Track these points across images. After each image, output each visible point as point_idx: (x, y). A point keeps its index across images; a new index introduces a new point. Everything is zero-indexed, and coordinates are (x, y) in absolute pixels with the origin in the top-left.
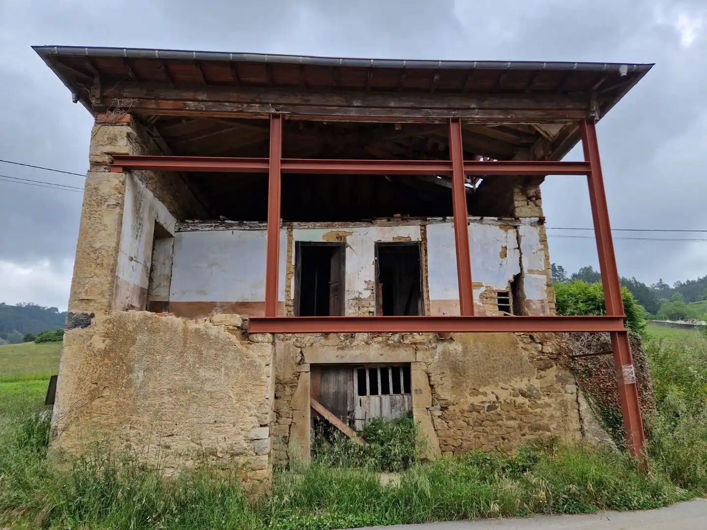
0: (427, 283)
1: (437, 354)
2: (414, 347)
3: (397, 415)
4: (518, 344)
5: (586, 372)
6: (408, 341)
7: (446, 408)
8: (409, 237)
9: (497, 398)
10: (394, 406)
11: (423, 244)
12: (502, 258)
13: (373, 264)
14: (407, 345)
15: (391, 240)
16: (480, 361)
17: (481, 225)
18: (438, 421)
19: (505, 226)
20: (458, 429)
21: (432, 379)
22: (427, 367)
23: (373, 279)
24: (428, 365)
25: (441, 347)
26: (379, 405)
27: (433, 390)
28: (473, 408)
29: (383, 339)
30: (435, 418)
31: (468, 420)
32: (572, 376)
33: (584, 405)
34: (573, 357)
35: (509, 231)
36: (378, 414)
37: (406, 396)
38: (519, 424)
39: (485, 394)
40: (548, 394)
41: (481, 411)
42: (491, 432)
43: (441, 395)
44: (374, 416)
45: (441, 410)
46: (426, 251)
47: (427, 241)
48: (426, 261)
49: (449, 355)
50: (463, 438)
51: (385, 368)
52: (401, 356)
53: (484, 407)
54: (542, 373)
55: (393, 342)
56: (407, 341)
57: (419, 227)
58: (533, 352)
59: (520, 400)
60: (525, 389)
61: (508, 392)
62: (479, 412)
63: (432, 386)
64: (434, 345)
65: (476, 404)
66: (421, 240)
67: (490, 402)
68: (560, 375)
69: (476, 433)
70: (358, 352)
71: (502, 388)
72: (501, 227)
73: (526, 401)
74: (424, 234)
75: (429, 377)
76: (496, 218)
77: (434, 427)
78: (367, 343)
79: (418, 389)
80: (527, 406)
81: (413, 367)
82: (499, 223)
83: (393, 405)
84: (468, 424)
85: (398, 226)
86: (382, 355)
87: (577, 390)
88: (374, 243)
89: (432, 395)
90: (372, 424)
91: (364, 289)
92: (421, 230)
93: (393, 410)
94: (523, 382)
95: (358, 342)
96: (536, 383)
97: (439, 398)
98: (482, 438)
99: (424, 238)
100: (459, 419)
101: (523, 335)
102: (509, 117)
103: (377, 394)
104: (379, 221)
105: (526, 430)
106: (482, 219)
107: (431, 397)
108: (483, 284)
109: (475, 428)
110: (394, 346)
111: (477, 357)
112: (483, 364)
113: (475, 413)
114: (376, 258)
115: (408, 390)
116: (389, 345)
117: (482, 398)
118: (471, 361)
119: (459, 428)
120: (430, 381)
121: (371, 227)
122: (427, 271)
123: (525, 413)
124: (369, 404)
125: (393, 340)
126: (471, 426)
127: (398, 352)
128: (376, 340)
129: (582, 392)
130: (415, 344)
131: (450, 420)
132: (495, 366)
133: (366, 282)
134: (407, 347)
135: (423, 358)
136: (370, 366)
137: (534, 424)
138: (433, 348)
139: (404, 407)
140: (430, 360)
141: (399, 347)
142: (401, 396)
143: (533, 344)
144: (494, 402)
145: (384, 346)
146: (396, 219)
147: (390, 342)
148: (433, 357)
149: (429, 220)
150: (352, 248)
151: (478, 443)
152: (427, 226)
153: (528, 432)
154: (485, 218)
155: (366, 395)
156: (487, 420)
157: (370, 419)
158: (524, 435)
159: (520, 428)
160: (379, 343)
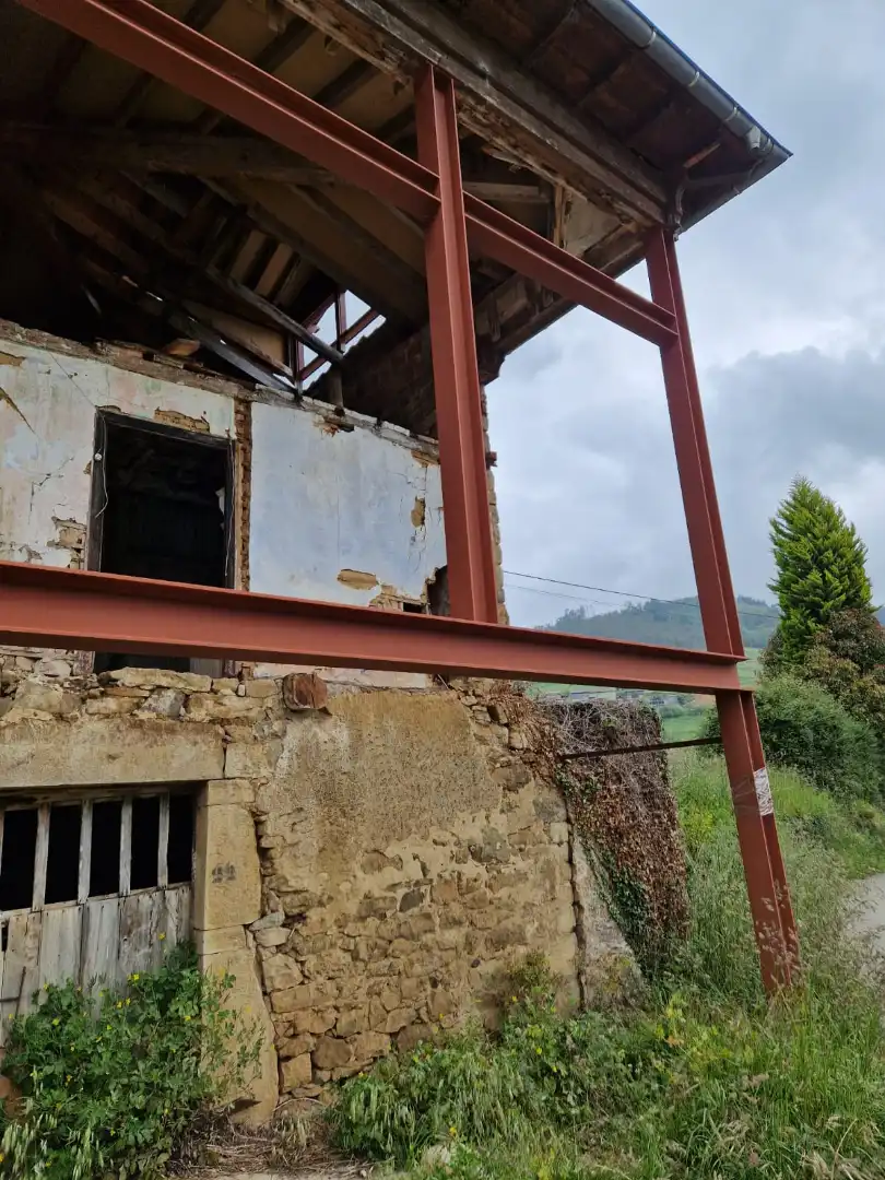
0: (246, 557)
1: (286, 754)
2: (221, 731)
3: (139, 962)
4: (469, 726)
5: (587, 791)
6: (203, 712)
7: (301, 917)
8: (203, 421)
9: (424, 869)
10: (130, 932)
11: (241, 452)
12: (416, 525)
13: (88, 471)
14: (200, 728)
15: (149, 415)
16: (390, 771)
17: (376, 439)
18: (275, 963)
19: (422, 453)
20: (329, 979)
21: (269, 829)
22: (256, 794)
23: (83, 518)
24: (256, 786)
25: (295, 732)
26: (78, 935)
27: (268, 865)
28: (371, 908)
29: (120, 706)
30: (265, 954)
31: (356, 946)
32: (560, 802)
33: (583, 872)
34: (562, 759)
35: (431, 467)
36: (70, 970)
37: (173, 893)
38: (467, 937)
39: (398, 863)
40: (521, 850)
41: (389, 914)
42: (408, 970)
43: (288, 877)
44: (53, 980)
45: (284, 926)
46: (247, 469)
47: (251, 444)
48: (246, 496)
49: (318, 756)
50: (341, 1003)
51: (107, 803)
52: (178, 760)
53: (393, 900)
54: (512, 796)
55: (153, 715)
56: (198, 714)
57: (233, 401)
58: (495, 747)
59: (471, 869)
60: (479, 838)
61: (447, 850)
62: (383, 917)
63: (263, 853)
64: (277, 726)
65: (377, 893)
66: (234, 437)
67: (408, 884)
68: (541, 800)
69: (372, 981)
70: (22, 749)
71: (435, 842)
72: (416, 453)
73: (481, 869)
74: (245, 422)
75: (258, 824)
76: (407, 432)
77: (263, 984)
78: (60, 717)
79: (223, 866)
80: (483, 886)
81: (213, 794)
82: (414, 444)
83: (126, 928)
84: (355, 958)
85: (174, 381)
86: (112, 757)
87: (570, 834)
88: (94, 411)
89: (263, 882)
90: (46, 1012)
91: (51, 544)
92: (237, 412)
93: (125, 947)
94: (477, 823)
95: (28, 714)
96: (500, 822)
97: (284, 889)
98: (386, 993)
99: (246, 437)
100: (332, 945)
101: (477, 704)
102: (548, 141)
103: (73, 895)
104: (116, 352)
105: (480, 950)
106: (379, 424)
107: (259, 888)
108: (378, 579)
109: (372, 966)
110: (157, 729)
111: (382, 759)
112: (396, 780)
113: (373, 922)
114: (99, 457)
115: (182, 871)
116: (139, 725)
117: (391, 874)
118: (371, 773)
119: (331, 974)
120: (259, 837)
121: (89, 361)
122: (246, 522)
123: (479, 903)
124: (38, 936)
125: (154, 710)
126: (363, 961)
127: (169, 747)
128: (94, 705)
129: (580, 839)
130: (223, 722)
131: (309, 952)
132: (422, 783)
133: (57, 521)
134: (198, 732)
135: (245, 767)
136: (53, 798)
137: (497, 929)
138: (275, 735)
139: (164, 930)
140: (265, 772)
141: (171, 731)
142: (157, 896)
143: (496, 728)
144: (417, 883)
145: (123, 728)
146: (171, 361)
147: (143, 715)
148: (272, 764)
149: (260, 390)
150: (15, 407)
151: (376, 1008)
152: (254, 406)
153: (485, 953)
154: (386, 424)
155: (28, 904)
156: (401, 936)
157: (36, 995)
158: (475, 964)
159: (469, 945)
160: (107, 716)
